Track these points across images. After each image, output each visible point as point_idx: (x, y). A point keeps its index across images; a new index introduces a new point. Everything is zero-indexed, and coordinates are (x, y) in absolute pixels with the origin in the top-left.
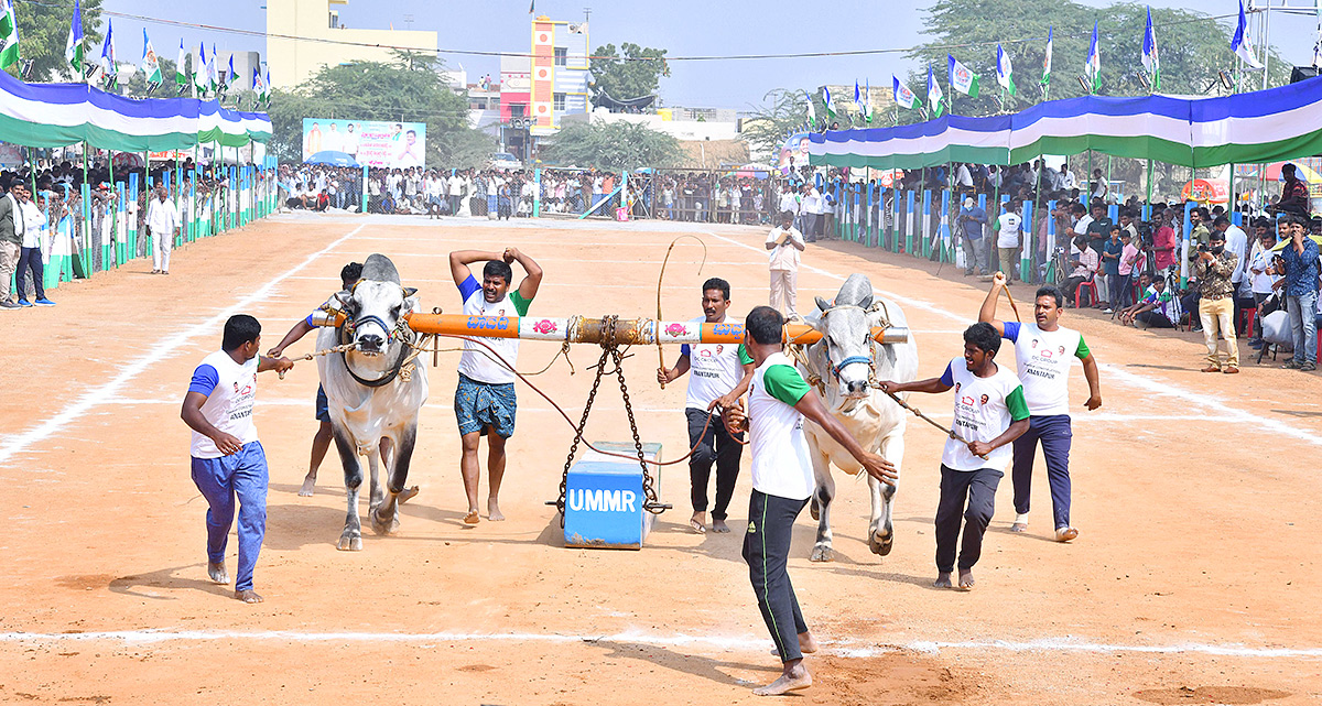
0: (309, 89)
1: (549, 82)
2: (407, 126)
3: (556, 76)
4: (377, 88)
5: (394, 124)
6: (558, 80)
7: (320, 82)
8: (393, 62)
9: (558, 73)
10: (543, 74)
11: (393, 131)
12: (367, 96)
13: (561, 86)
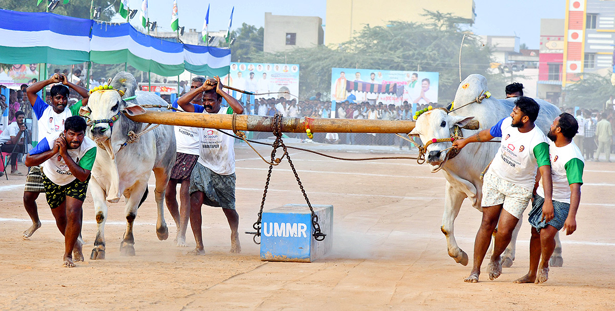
0: (353, 46)
1: (580, 43)
2: (423, 75)
3: (586, 38)
4: (409, 44)
5: (411, 73)
6: (589, 41)
7: (363, 40)
8: (427, 22)
9: (590, 36)
10: (575, 36)
11: (410, 79)
12: (399, 53)
13: (592, 47)
